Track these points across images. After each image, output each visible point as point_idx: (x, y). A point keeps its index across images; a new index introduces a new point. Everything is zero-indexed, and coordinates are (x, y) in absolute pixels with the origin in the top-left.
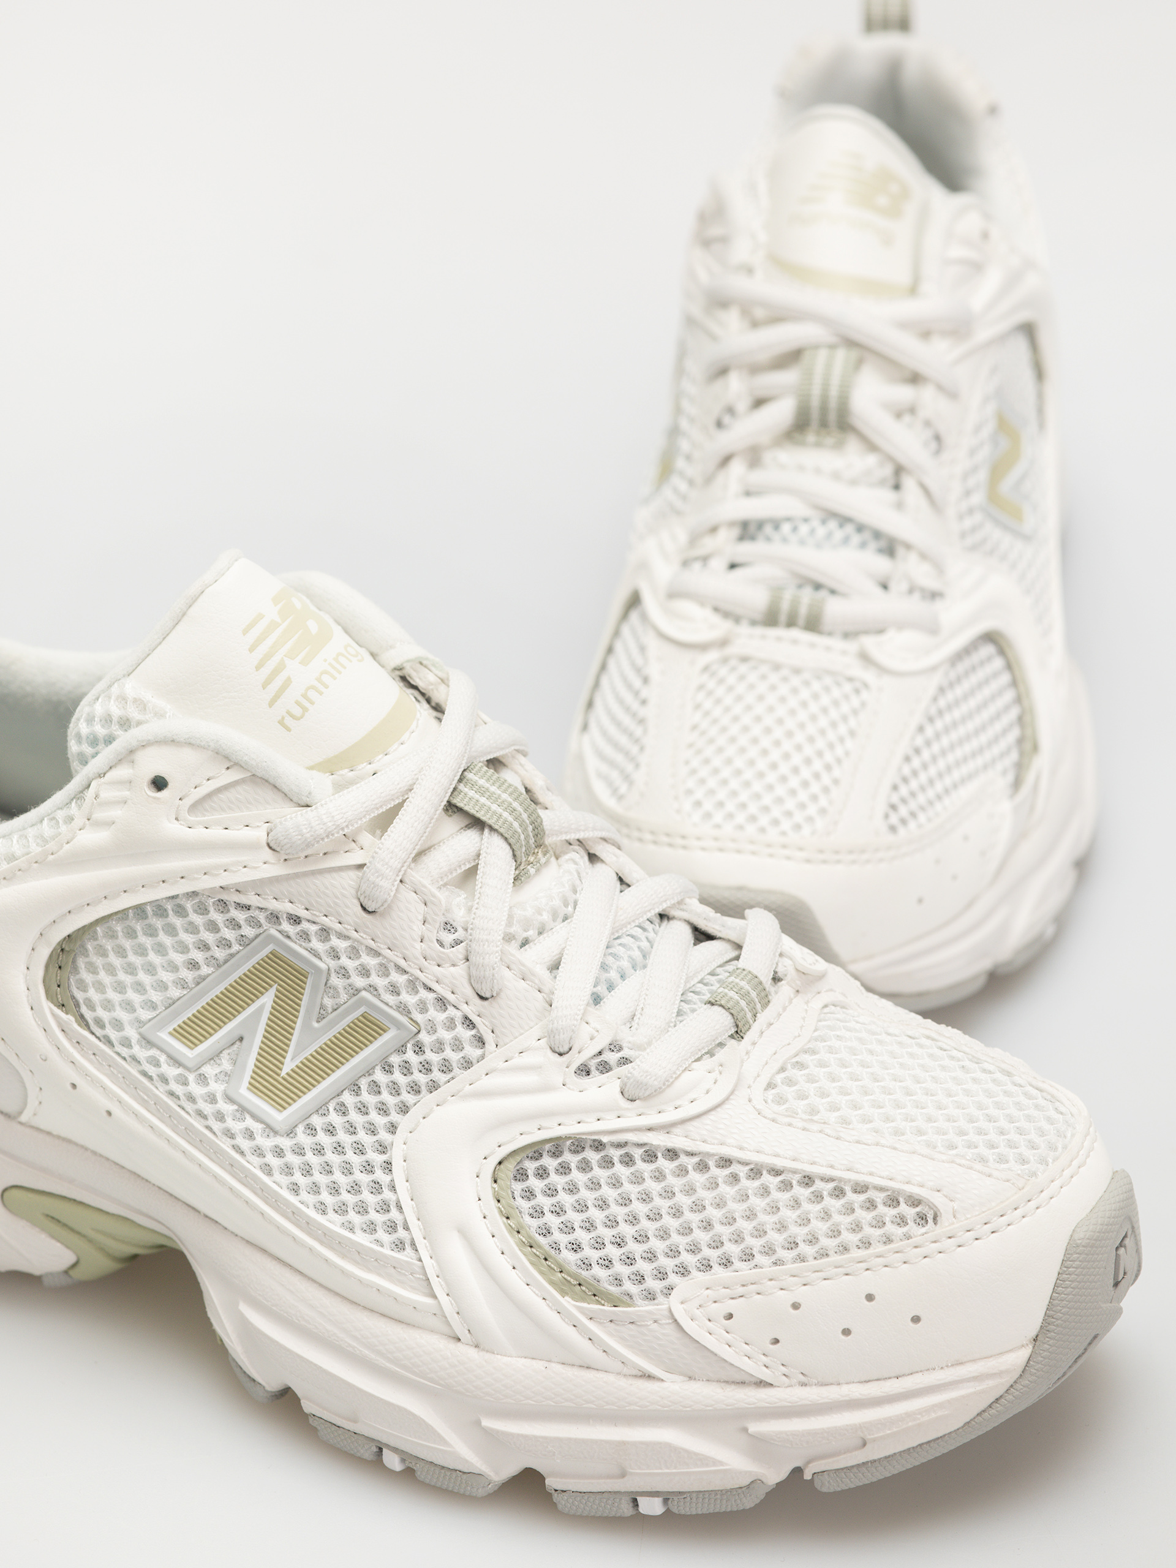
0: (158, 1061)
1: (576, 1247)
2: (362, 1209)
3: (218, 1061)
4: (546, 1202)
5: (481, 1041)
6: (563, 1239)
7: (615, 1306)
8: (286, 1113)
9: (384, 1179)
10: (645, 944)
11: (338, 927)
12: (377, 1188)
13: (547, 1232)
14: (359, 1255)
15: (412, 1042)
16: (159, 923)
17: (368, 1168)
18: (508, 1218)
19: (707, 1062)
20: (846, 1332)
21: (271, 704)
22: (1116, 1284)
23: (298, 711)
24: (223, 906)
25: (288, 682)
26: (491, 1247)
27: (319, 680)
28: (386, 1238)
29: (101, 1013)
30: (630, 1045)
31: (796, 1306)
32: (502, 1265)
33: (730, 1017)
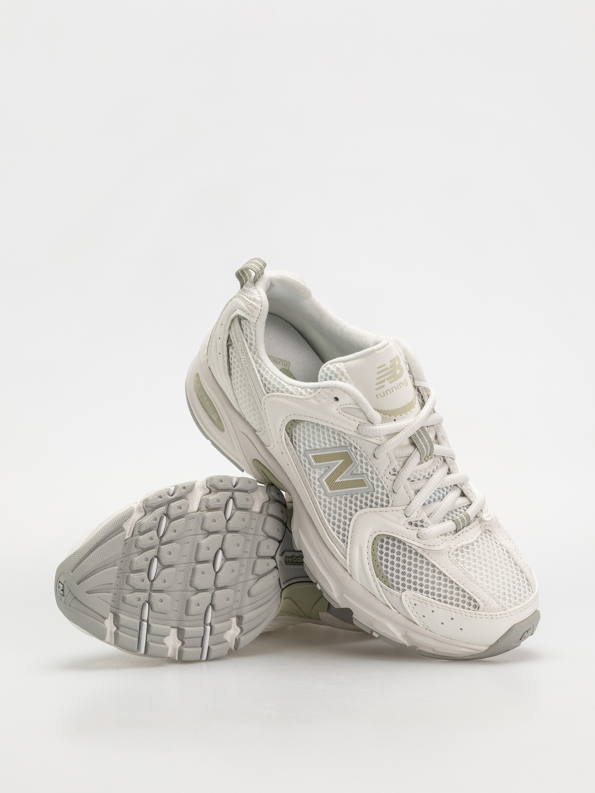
0: (306, 461)
1: (386, 566)
2: (339, 527)
3: (321, 470)
4: (385, 551)
5: (388, 502)
6: (384, 563)
7: (389, 587)
8: (332, 492)
9: (348, 522)
10: (445, 493)
11: (365, 456)
12: (345, 524)
13: (381, 558)
14: (332, 538)
15: (371, 492)
16: (321, 430)
17: (345, 518)
18: (373, 550)
19: (443, 537)
20: (442, 623)
21: (376, 390)
22: (520, 640)
23: (382, 395)
24: (339, 435)
25: (383, 386)
26: (365, 556)
27: (392, 389)
28: (341, 537)
29: (297, 441)
30: (426, 522)
31: (433, 611)
32: (366, 562)
33: (456, 526)
